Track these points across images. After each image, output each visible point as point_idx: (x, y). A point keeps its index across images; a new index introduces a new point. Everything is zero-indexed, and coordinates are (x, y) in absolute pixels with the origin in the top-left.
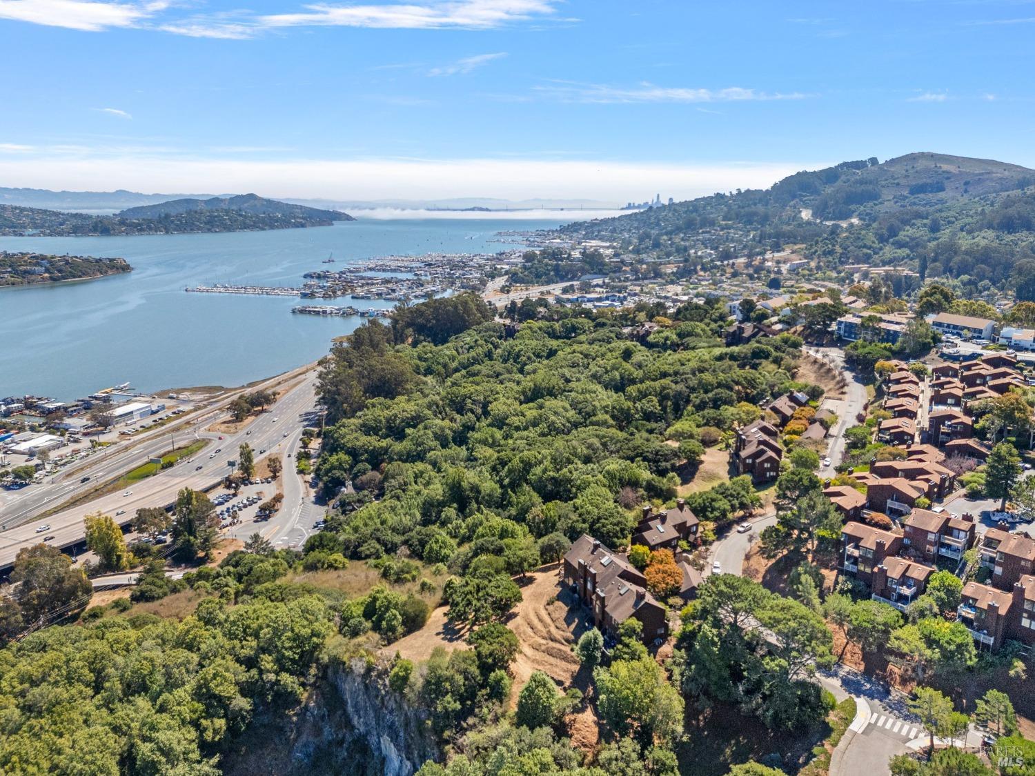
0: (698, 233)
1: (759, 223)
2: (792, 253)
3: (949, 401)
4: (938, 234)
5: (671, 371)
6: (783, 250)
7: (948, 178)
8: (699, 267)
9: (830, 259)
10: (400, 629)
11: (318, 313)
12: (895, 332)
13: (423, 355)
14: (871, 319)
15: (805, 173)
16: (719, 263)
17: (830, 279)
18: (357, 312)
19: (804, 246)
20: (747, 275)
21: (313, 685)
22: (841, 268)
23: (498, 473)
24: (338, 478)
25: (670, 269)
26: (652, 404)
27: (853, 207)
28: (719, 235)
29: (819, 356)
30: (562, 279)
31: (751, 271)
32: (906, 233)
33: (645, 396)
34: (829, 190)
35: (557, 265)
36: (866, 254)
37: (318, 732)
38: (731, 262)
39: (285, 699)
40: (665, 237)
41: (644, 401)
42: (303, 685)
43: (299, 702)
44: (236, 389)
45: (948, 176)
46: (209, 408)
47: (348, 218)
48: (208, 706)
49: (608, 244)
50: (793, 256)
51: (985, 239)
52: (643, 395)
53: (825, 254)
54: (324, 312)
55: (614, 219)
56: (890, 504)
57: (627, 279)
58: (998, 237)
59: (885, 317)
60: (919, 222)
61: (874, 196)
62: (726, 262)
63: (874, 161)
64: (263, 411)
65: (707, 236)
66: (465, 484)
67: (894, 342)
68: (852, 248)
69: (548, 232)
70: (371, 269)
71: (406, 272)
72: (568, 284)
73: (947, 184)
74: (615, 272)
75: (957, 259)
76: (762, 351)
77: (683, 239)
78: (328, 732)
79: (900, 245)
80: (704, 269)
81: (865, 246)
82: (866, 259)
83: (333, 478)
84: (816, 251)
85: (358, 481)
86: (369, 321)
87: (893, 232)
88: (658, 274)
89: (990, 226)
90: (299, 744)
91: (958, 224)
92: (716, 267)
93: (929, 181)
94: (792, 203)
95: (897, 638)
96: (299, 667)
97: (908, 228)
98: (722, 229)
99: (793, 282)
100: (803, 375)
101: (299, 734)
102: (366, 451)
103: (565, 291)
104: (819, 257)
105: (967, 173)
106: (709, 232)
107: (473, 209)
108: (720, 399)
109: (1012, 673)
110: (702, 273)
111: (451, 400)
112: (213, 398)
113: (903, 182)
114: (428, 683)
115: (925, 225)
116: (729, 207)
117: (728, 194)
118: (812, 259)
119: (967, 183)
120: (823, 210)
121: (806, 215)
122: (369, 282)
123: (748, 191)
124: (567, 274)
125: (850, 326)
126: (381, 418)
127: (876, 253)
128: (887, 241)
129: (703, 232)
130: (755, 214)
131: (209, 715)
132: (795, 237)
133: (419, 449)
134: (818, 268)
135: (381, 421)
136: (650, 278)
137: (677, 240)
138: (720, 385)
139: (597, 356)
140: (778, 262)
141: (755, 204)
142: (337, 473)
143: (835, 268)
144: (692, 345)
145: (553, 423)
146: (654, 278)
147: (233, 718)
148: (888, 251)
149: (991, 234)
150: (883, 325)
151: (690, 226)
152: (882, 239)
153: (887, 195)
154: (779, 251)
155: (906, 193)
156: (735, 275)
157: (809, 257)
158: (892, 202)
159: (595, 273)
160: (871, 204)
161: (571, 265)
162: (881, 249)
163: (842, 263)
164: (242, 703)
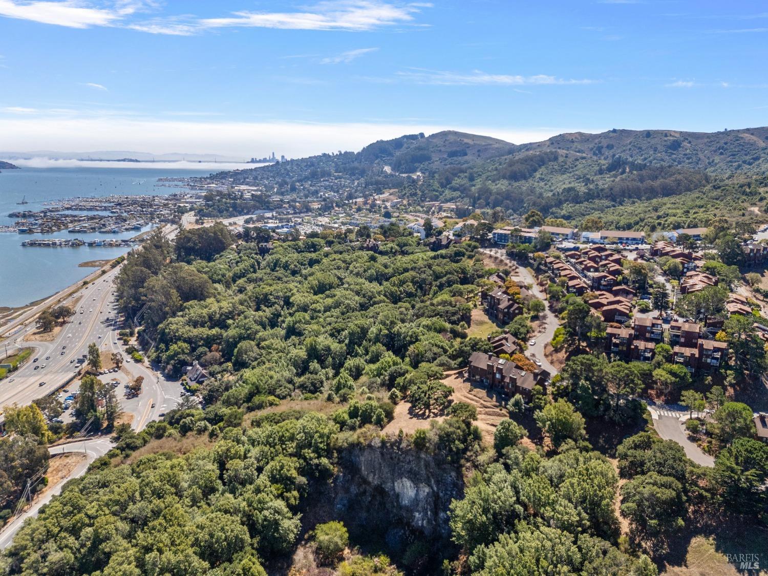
0: (321, 182)
1: (359, 174)
2: (390, 195)
3: (592, 270)
4: (474, 183)
5: (410, 267)
6: (383, 193)
7: (468, 147)
8: (334, 205)
9: (416, 198)
10: (385, 420)
11: (48, 245)
12: (530, 237)
13: (201, 269)
14: (516, 230)
15: (382, 142)
16: (347, 202)
17: (420, 212)
18: (84, 243)
19: (397, 190)
20: (367, 209)
21: (337, 463)
22: (423, 204)
23: (336, 337)
24: (184, 360)
25: (316, 206)
26: (410, 288)
27: (416, 165)
28: (334, 183)
29: (492, 253)
30: (241, 213)
31: (368, 207)
32: (456, 182)
33: (404, 283)
34: (398, 153)
35: (235, 203)
36: (435, 195)
37: (347, 491)
38: (354, 200)
39: (325, 473)
40: (298, 184)
41: (404, 286)
42: (332, 464)
43: (332, 475)
44: (22, 308)
45: (468, 146)
46: (9, 324)
47: (12, 167)
48: (286, 485)
49: (255, 188)
50: (391, 197)
51: (503, 185)
52: (402, 283)
53: (412, 195)
54: (54, 244)
55: (251, 170)
56: (617, 318)
57: (288, 213)
58: (510, 184)
59: (523, 230)
60: (462, 175)
61: (428, 158)
62: (351, 201)
63: (422, 135)
64: (64, 323)
65: (327, 183)
66: (319, 347)
67: (530, 243)
68: (426, 191)
69: (201, 178)
70: (68, 209)
71: (101, 210)
72: (248, 217)
73: (468, 151)
74: (278, 208)
75: (493, 198)
76: (460, 252)
77: (311, 186)
78: (354, 489)
79: (455, 190)
80: (338, 206)
81: (434, 190)
82: (436, 199)
83: (180, 361)
84: (405, 194)
85: (202, 360)
86: (144, 247)
87: (449, 181)
88: (308, 210)
89: (504, 178)
90: (337, 500)
91: (484, 176)
92: (345, 204)
93: (458, 149)
94: (376, 161)
95: (657, 375)
96: (328, 453)
97: (456, 178)
98: (336, 179)
99: (398, 214)
100: (487, 265)
101: (336, 494)
102: (202, 339)
103: (247, 222)
104: (408, 197)
105: (479, 145)
106: (328, 181)
107: (124, 160)
108: (451, 281)
109: (707, 382)
110: (337, 209)
111: (257, 298)
112: (7, 316)
113: (443, 149)
114: (441, 437)
115: (466, 177)
116: (336, 164)
117: (331, 154)
118: (404, 199)
119: (479, 151)
120: (399, 167)
121: (388, 169)
122: (75, 219)
123: (346, 153)
124: (243, 210)
125: (500, 235)
126: (204, 314)
127: (441, 195)
128: (446, 187)
129: (324, 181)
130: (357, 168)
131: (289, 491)
132: (387, 184)
133: (249, 332)
134: (409, 205)
135: (204, 317)
136: (303, 213)
137: (307, 186)
138: (447, 273)
139: (352, 262)
140: (384, 201)
141: (353, 162)
142: (182, 357)
143: (419, 205)
144: (410, 251)
145: (349, 305)
146: (307, 212)
147: (300, 488)
148: (448, 193)
149: (506, 182)
150: (523, 234)
151: (314, 176)
152: (443, 186)
153: (435, 157)
154: (381, 194)
155: (445, 156)
156: (359, 210)
157: (402, 197)
158: (439, 162)
159: (264, 209)
160: (427, 163)
161: (246, 203)
162: (443, 192)
163: (423, 201)
164: (303, 480)
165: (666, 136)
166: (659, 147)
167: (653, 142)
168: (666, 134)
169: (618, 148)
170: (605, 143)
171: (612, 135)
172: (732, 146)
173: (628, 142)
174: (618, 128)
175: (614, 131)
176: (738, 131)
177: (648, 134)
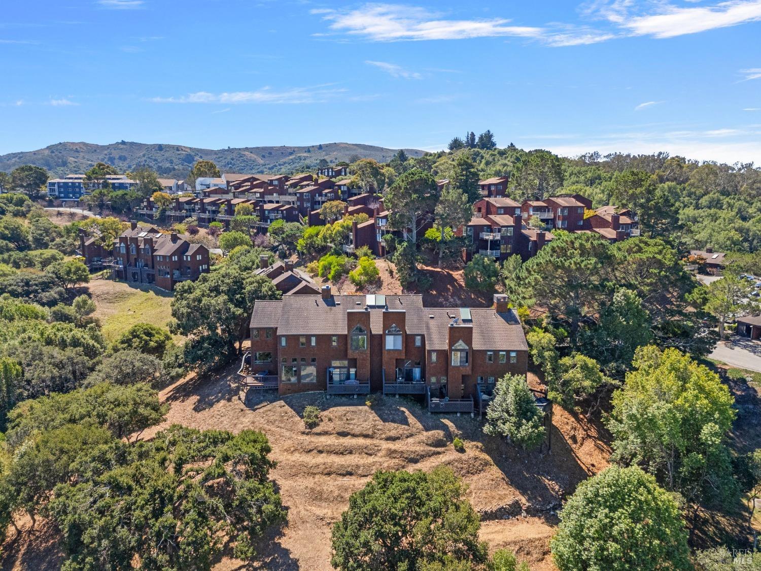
165: (178, 150)
166: (175, 160)
167: (167, 155)
168: (178, 148)
169: (132, 160)
170: (115, 154)
171: (122, 146)
172: (238, 162)
173: (141, 154)
174: (127, 140)
175: (123, 143)
176: (240, 149)
177: (160, 147)
